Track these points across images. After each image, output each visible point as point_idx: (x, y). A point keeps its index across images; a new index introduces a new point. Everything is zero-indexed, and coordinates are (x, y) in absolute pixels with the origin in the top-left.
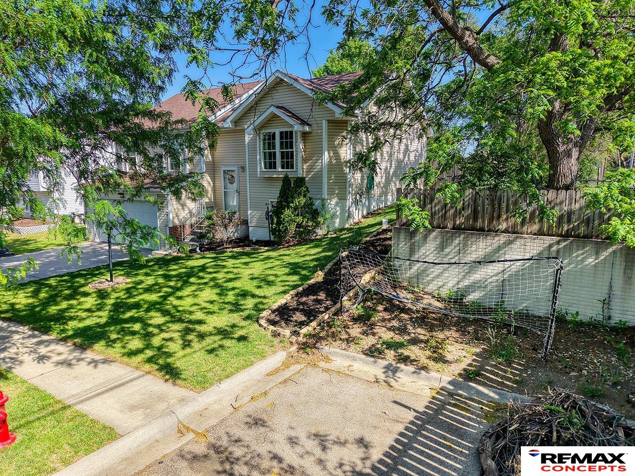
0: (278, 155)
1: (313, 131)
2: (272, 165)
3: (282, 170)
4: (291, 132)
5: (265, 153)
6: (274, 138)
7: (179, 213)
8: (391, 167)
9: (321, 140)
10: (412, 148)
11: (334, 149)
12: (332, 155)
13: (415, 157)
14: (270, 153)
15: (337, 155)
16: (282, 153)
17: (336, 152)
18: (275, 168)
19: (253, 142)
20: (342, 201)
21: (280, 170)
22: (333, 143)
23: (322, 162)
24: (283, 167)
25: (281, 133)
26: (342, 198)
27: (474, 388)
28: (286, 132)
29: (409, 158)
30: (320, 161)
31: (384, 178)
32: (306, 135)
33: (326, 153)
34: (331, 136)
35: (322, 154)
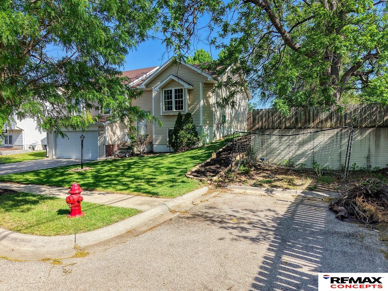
0: (174, 103)
1: (194, 89)
2: (170, 108)
3: (176, 111)
4: (182, 90)
5: (165, 101)
6: (171, 93)
7: (112, 137)
8: (233, 112)
9: (199, 94)
10: (242, 105)
11: (206, 98)
12: (205, 101)
13: (243, 109)
14: (169, 102)
15: (208, 102)
16: (176, 101)
17: (207, 100)
18: (171, 109)
19: (158, 96)
20: (211, 127)
21: (175, 110)
22: (205, 95)
23: (199, 106)
24: (176, 109)
25: (176, 90)
26: (211, 126)
27: (315, 193)
28: (179, 90)
29: (240, 109)
30: (198, 105)
31: (230, 118)
32: (190, 91)
33: (202, 101)
34: (205, 91)
35: (200, 101)
